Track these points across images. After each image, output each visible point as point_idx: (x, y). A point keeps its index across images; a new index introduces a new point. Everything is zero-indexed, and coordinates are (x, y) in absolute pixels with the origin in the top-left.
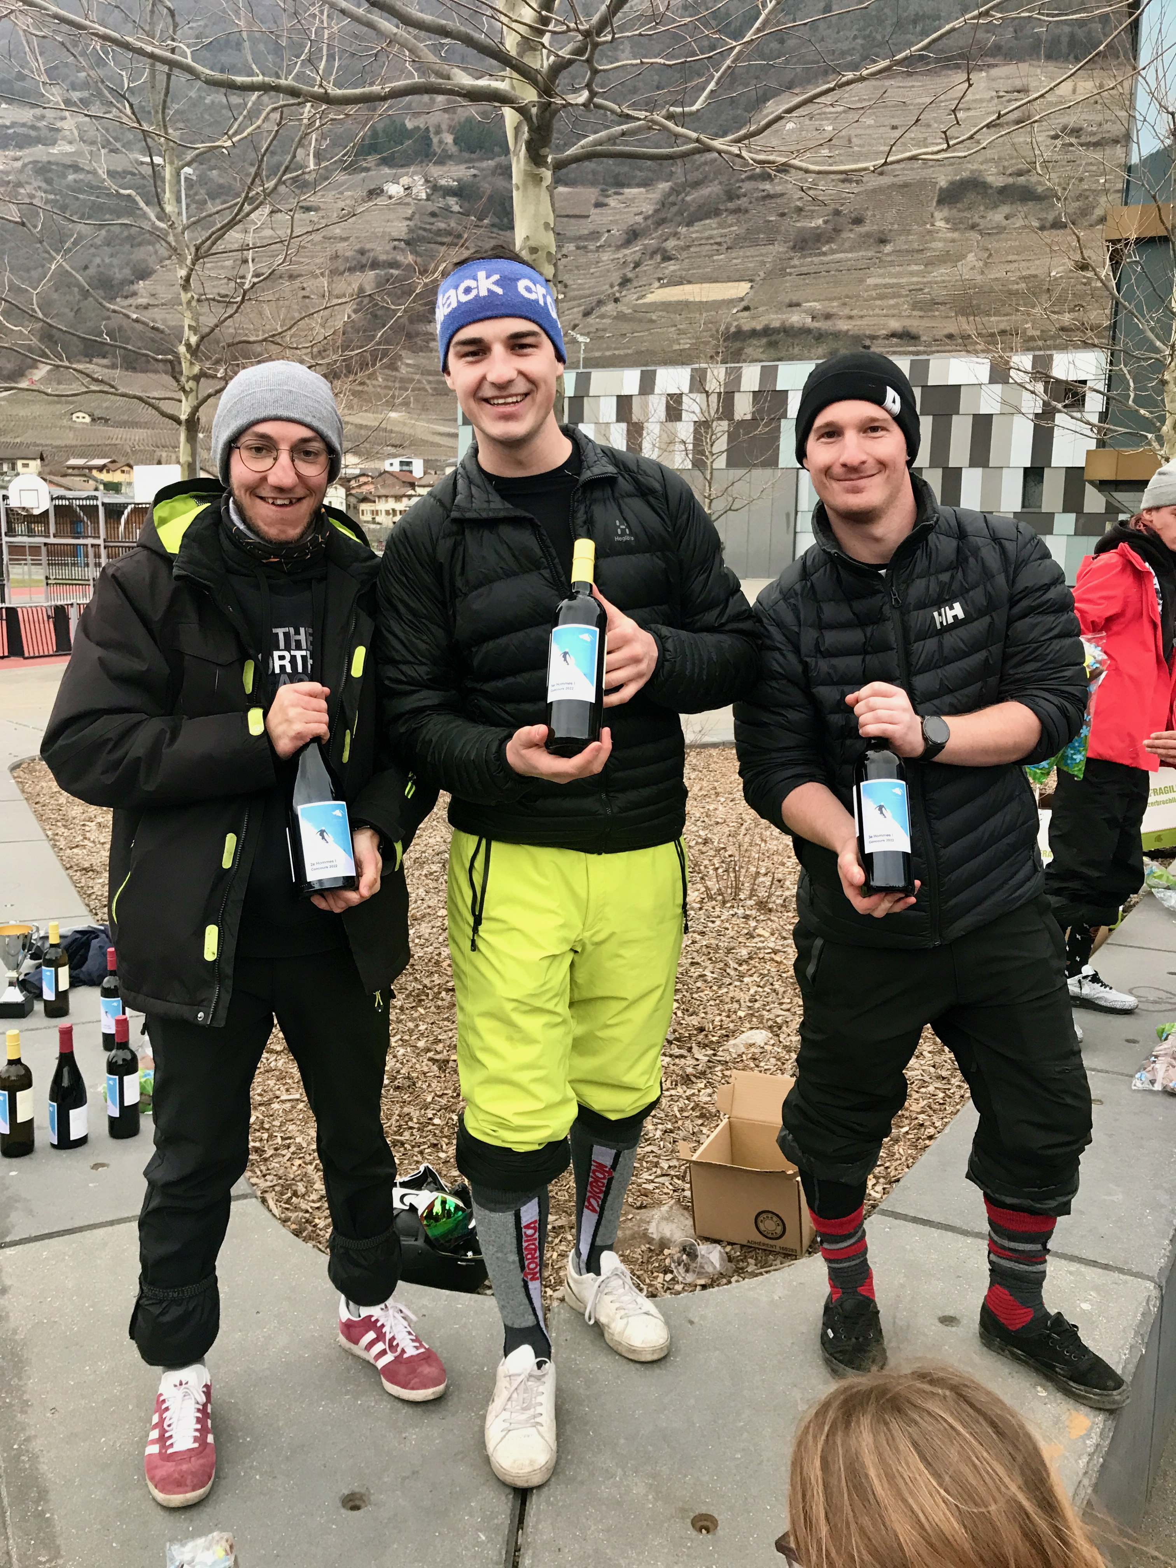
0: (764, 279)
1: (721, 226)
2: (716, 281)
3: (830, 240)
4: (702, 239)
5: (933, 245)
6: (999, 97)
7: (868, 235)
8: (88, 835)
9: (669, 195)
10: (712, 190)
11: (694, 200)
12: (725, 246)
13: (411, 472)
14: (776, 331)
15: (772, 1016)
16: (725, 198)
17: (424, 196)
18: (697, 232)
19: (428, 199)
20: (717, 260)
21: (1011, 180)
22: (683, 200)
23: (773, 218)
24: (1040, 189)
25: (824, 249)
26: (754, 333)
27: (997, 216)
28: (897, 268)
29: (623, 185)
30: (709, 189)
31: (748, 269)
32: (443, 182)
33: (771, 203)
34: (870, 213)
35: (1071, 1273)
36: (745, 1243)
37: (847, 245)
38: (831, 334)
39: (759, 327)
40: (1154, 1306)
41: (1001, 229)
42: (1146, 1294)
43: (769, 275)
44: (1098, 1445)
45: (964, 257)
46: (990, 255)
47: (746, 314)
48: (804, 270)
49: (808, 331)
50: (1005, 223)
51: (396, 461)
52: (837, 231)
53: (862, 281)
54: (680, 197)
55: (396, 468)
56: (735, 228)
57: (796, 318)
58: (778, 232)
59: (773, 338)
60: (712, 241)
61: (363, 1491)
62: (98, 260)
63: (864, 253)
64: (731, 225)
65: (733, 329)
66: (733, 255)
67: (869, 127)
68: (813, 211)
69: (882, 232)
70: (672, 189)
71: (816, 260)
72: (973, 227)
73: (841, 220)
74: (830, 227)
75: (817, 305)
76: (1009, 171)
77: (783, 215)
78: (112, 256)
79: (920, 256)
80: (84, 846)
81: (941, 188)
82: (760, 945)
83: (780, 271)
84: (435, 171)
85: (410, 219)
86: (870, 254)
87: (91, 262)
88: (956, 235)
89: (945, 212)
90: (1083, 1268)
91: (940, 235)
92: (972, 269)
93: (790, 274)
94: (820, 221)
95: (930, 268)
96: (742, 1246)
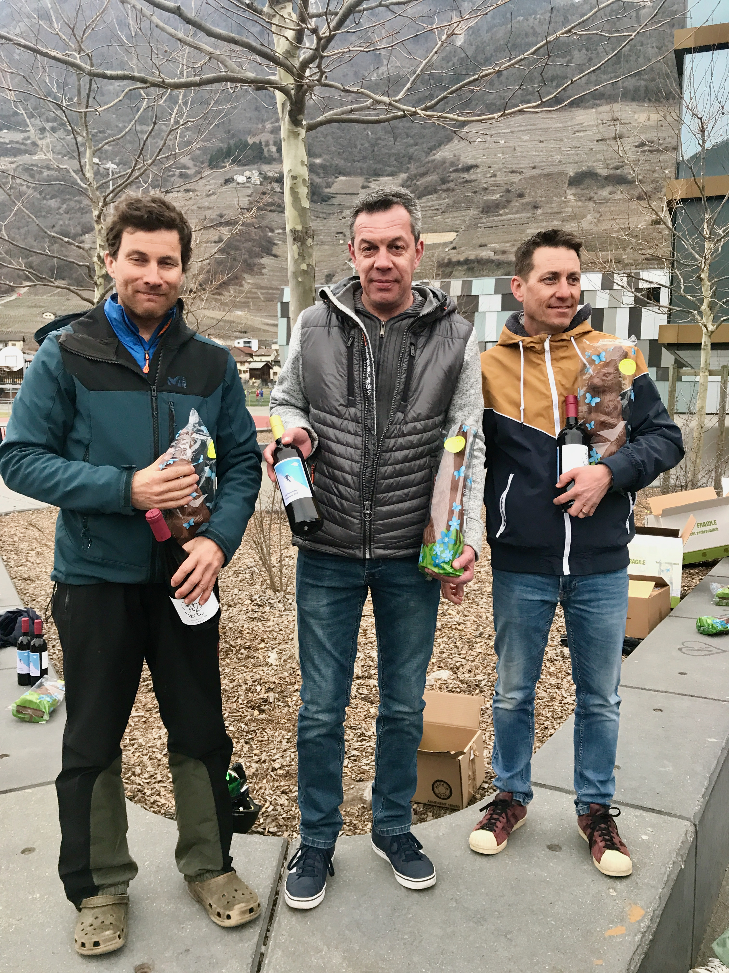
0: (465, 231)
1: (439, 198)
2: (435, 232)
3: (504, 207)
4: (426, 207)
5: (566, 210)
6: (603, 124)
7: (527, 204)
8: (29, 559)
9: (407, 181)
10: (432, 178)
11: (421, 184)
12: (441, 211)
13: (251, 347)
14: (473, 261)
15: (453, 662)
16: (440, 182)
17: (259, 183)
18: (424, 203)
19: (261, 184)
20: (437, 220)
21: (612, 172)
22: (415, 184)
23: (469, 194)
24: (629, 177)
25: (501, 212)
26: (459, 263)
27: (605, 193)
28: (545, 223)
29: (379, 175)
30: (431, 178)
31: (455, 224)
32: (270, 174)
33: (468, 186)
34: (528, 191)
35: (637, 816)
36: (426, 802)
37: (515, 210)
38: (506, 263)
39: (462, 259)
40: (690, 837)
41: (607, 200)
42: (685, 829)
43: (468, 228)
44: (649, 927)
45: (585, 217)
46: (601, 215)
47: (454, 251)
48: (489, 225)
49: (492, 261)
50: (609, 196)
51: (241, 341)
52: (509, 201)
53: (523, 231)
54: (414, 182)
55: (242, 345)
56: (447, 200)
57: (485, 254)
58: (473, 202)
59: (470, 266)
60: (433, 208)
61: (150, 962)
62: (61, 222)
63: (525, 215)
64: (444, 199)
65: (446, 261)
66: (446, 216)
67: (526, 141)
68: (494, 190)
69: (536, 202)
70: (408, 177)
71: (496, 218)
72: (590, 199)
73: (511, 195)
74: (504, 199)
75: (497, 246)
76: (611, 166)
77: (475, 192)
78: (70, 219)
79: (559, 216)
80: (26, 566)
81: (570, 177)
82: (450, 620)
83: (474, 226)
84: (265, 168)
85: (249, 196)
86: (529, 215)
87: (56, 223)
88: (580, 204)
89: (573, 191)
90: (644, 813)
91: (570, 204)
92: (591, 223)
93: (481, 227)
94: (498, 196)
95: (565, 223)
96: (425, 805)
